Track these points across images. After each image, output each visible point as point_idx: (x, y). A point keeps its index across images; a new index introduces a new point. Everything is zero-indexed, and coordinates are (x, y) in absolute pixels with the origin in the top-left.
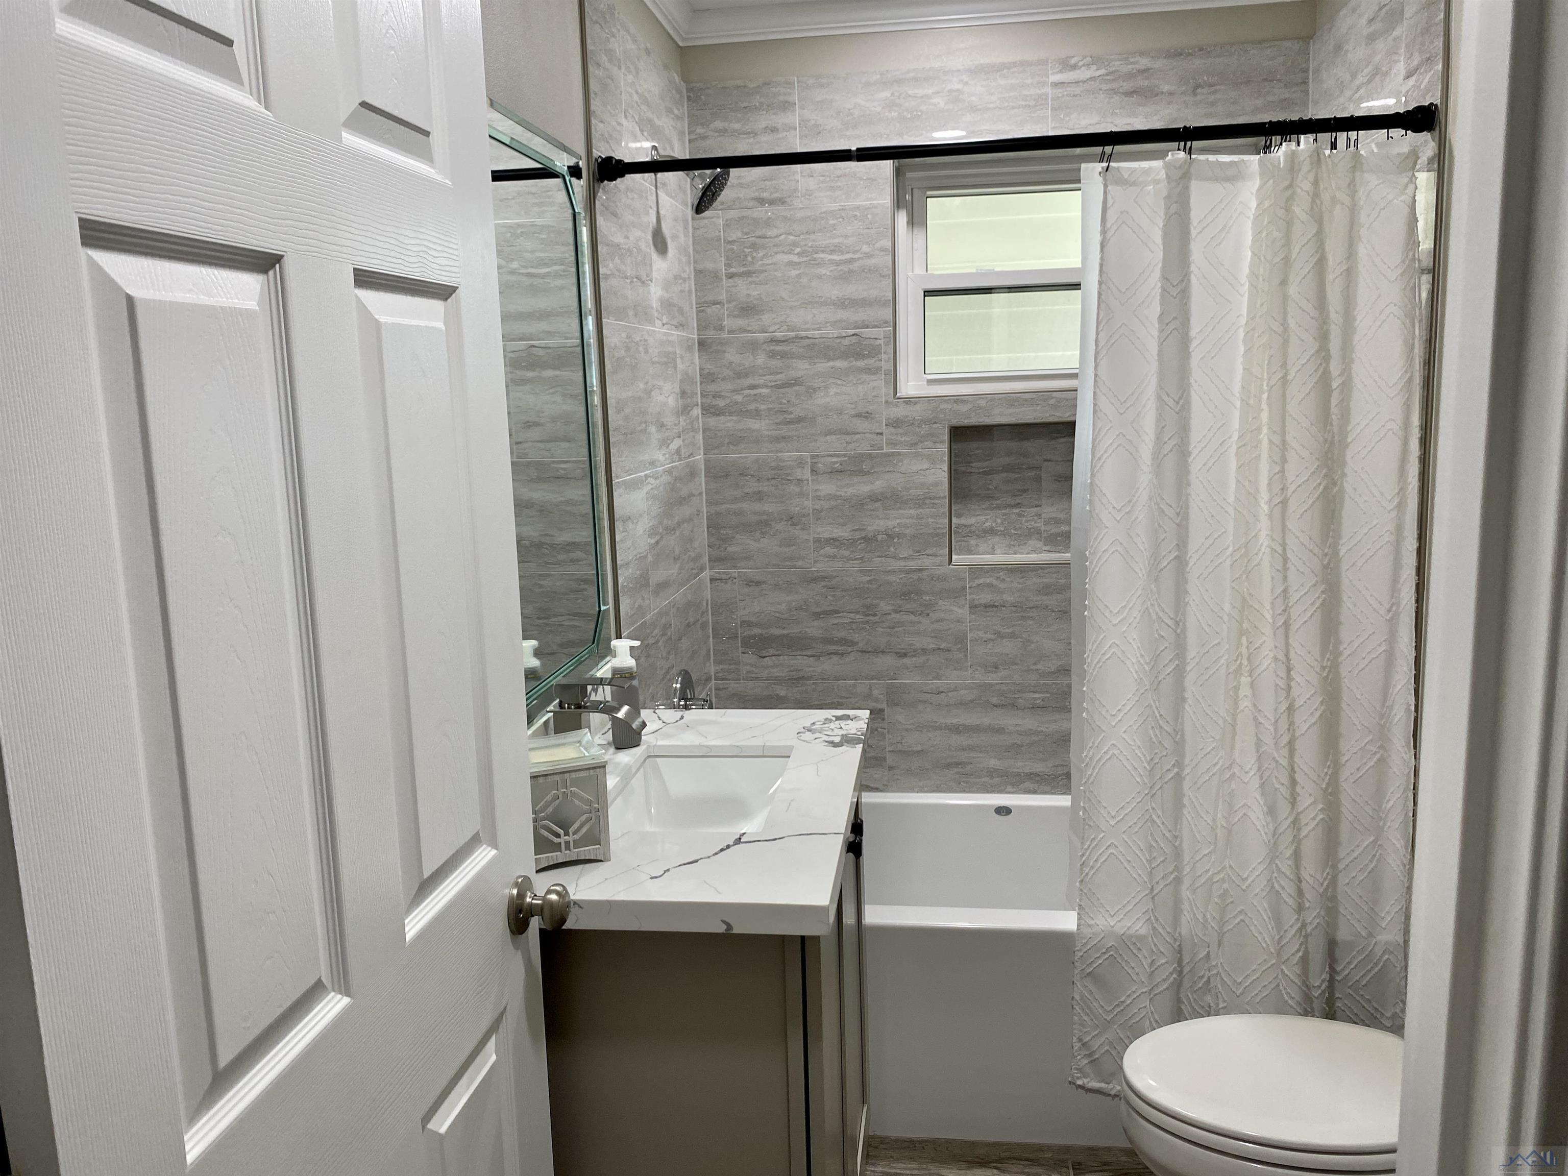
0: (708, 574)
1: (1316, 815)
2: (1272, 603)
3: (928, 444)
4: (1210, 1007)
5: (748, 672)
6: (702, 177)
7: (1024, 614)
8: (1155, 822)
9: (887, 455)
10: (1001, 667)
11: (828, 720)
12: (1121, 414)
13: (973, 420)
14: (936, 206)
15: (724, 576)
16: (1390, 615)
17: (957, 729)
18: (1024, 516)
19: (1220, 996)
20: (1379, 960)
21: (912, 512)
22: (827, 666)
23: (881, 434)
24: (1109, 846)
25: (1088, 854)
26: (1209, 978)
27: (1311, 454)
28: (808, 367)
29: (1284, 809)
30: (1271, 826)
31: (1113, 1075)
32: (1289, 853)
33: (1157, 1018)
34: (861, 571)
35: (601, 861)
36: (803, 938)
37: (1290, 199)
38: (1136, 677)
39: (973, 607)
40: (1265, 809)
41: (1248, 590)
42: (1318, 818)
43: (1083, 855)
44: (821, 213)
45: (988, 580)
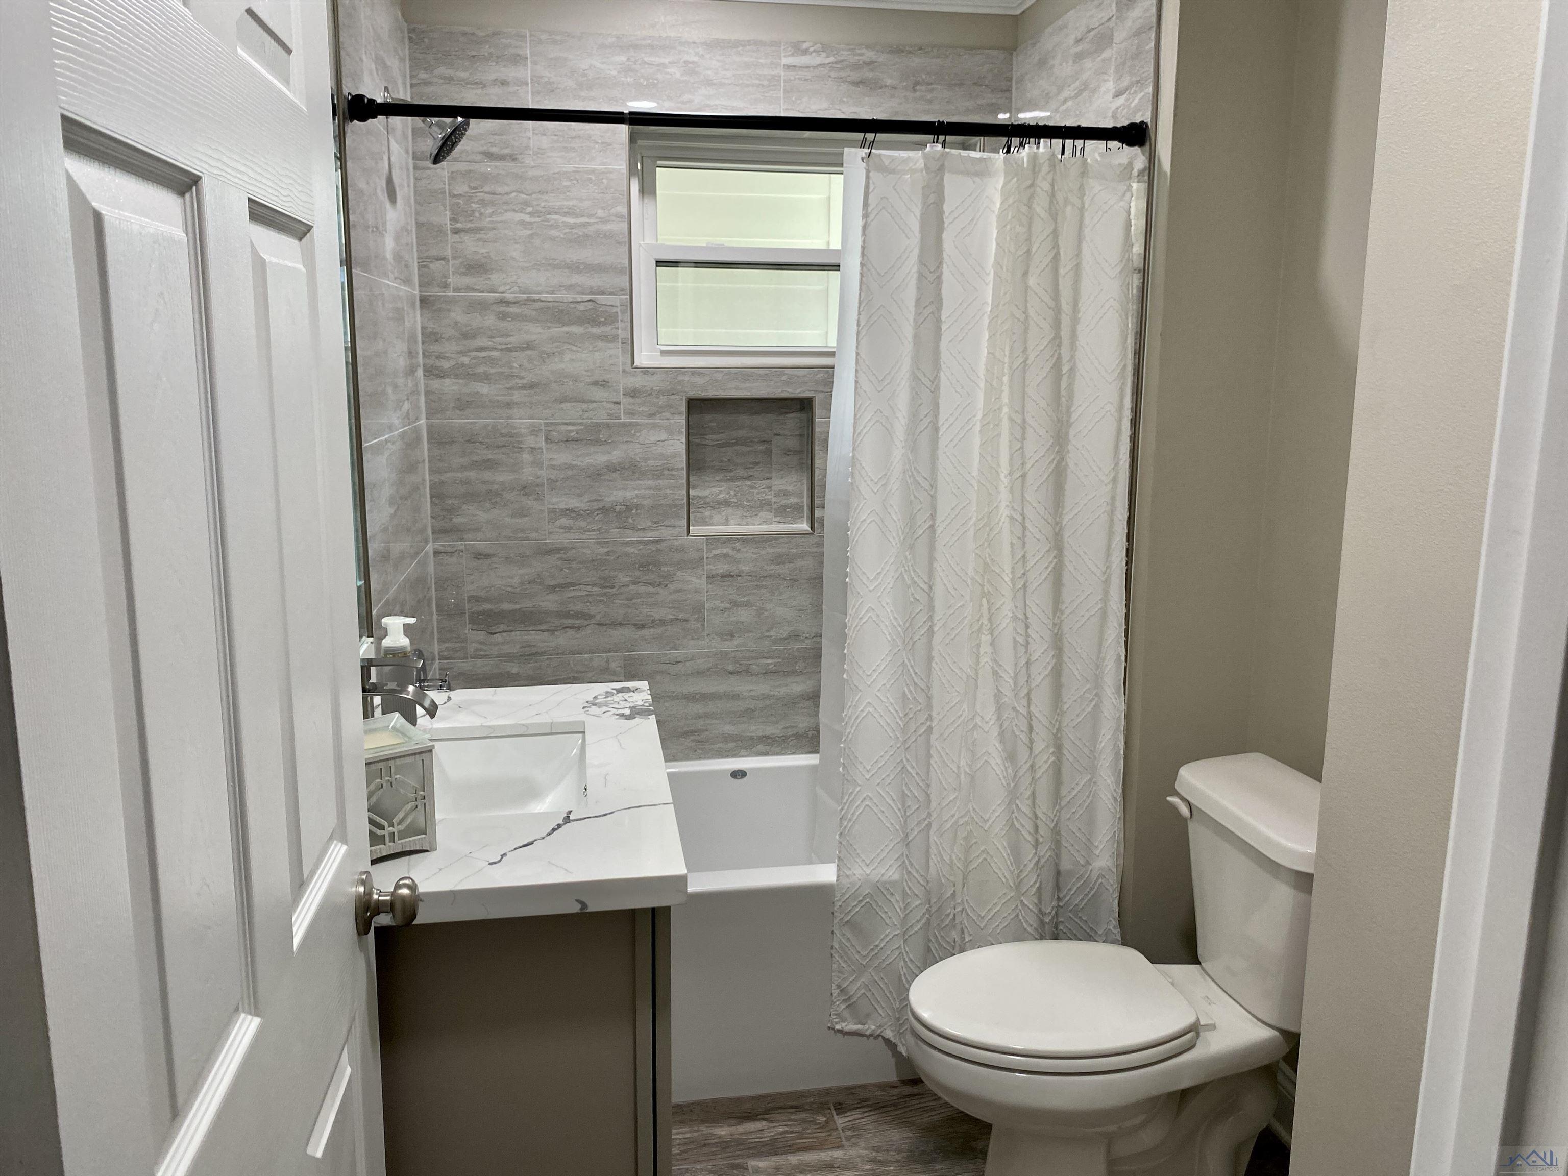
0: (432, 548)
1: (1049, 758)
2: (1013, 568)
3: (667, 415)
4: (954, 942)
5: (477, 650)
6: (442, 127)
7: (758, 584)
8: (910, 773)
9: (624, 425)
10: (737, 635)
11: (608, 694)
12: (879, 392)
13: (711, 393)
14: (664, 176)
15: (449, 549)
16: (1105, 577)
17: (691, 698)
18: (756, 488)
19: (966, 931)
20: (1094, 885)
21: (651, 483)
22: (563, 640)
23: (618, 403)
24: (865, 799)
25: (846, 808)
26: (954, 915)
27: (1047, 432)
28: (542, 331)
29: (1023, 754)
30: (1010, 771)
31: (868, 1015)
32: (1029, 793)
33: (911, 956)
34: (599, 543)
35: (427, 851)
36: (653, 909)
37: (1031, 197)
38: (890, 639)
39: (711, 578)
40: (1004, 755)
41: (990, 555)
42: (1050, 761)
43: (842, 809)
44: (555, 173)
45: (725, 551)
